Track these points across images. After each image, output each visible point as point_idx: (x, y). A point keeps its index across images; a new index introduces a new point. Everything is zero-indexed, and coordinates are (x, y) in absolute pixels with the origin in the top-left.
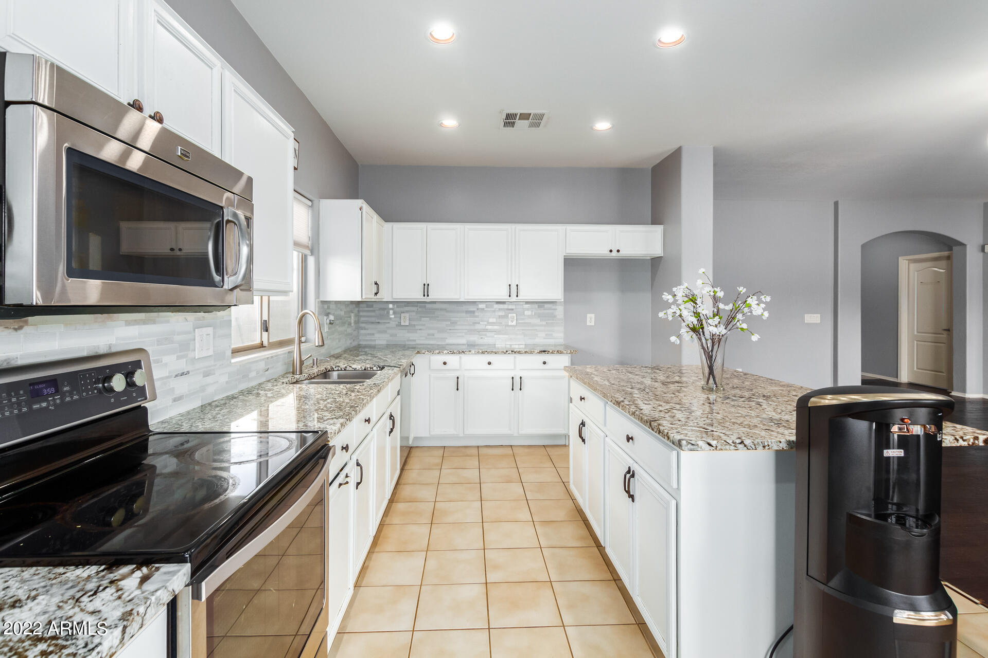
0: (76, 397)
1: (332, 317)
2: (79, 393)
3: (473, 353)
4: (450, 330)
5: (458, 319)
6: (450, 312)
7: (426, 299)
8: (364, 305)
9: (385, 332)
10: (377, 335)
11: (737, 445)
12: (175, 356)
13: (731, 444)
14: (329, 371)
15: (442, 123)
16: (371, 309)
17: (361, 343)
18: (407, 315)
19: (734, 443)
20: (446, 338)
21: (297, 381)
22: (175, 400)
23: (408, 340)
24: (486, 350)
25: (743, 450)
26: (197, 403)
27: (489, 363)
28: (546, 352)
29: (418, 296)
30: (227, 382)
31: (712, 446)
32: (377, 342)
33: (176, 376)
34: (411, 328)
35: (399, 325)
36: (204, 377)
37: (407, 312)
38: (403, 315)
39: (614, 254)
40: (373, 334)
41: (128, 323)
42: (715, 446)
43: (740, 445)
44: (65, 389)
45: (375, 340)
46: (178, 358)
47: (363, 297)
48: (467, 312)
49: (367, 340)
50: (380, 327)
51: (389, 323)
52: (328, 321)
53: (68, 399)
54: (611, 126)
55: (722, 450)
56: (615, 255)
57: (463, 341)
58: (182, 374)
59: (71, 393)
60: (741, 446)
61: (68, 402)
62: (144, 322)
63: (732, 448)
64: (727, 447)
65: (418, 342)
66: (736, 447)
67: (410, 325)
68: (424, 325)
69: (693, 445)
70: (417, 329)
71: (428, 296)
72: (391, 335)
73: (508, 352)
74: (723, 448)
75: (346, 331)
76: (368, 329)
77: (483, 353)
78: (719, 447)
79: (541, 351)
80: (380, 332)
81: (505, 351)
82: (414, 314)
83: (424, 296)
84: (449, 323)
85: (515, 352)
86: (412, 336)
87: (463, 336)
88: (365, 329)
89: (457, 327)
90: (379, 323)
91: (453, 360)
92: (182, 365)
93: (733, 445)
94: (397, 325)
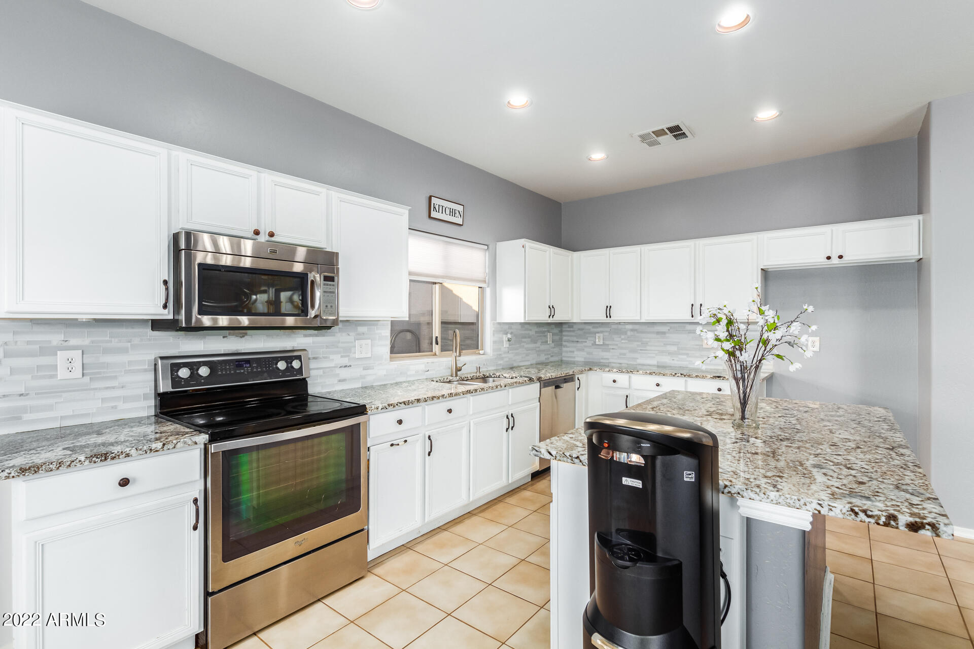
0: (259, 370)
1: (509, 336)
2: (261, 368)
3: (641, 373)
4: (641, 350)
5: (648, 340)
6: (642, 332)
7: (608, 320)
8: (566, 326)
9: (582, 350)
10: (576, 353)
11: (574, 459)
12: (340, 355)
13: (569, 457)
14: (488, 377)
15: (591, 157)
16: (571, 329)
17: (564, 359)
18: (601, 335)
19: (571, 457)
20: (637, 358)
21: (450, 381)
22: (340, 381)
23: (602, 359)
24: (654, 371)
25: (578, 464)
26: (358, 385)
27: (658, 385)
28: (722, 378)
29: (601, 317)
30: (385, 375)
31: (552, 456)
32: (577, 359)
33: (341, 367)
34: (604, 347)
35: (594, 344)
36: (363, 370)
37: (602, 332)
38: (597, 335)
39: (835, 261)
40: (573, 352)
41: (305, 336)
42: (554, 456)
43: (576, 459)
44: (254, 365)
45: (574, 357)
46: (342, 357)
47: (526, 319)
48: (658, 333)
49: (569, 357)
50: (579, 345)
51: (586, 342)
52: (507, 339)
53: (255, 370)
54: (778, 113)
55: (560, 460)
56: (838, 262)
57: (654, 362)
58: (345, 366)
59: (257, 368)
60: (577, 461)
61: (255, 371)
62: (316, 336)
63: (569, 461)
64: (565, 459)
65: (611, 361)
66: (572, 460)
67: (604, 344)
68: (617, 345)
69: (537, 451)
70: (610, 349)
71: (610, 317)
72: (589, 353)
73: (678, 375)
74: (561, 459)
75: (539, 347)
76: (569, 347)
77: (651, 374)
78: (558, 458)
79: (715, 377)
80: (579, 350)
81: (674, 374)
82: (607, 334)
83: (607, 317)
84: (640, 343)
85: (685, 376)
86: (606, 355)
87: (654, 357)
88: (567, 347)
89: (648, 348)
90: (578, 341)
91: (623, 379)
92: (345, 361)
93: (570, 458)
94: (592, 344)
